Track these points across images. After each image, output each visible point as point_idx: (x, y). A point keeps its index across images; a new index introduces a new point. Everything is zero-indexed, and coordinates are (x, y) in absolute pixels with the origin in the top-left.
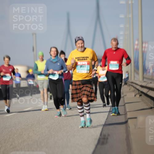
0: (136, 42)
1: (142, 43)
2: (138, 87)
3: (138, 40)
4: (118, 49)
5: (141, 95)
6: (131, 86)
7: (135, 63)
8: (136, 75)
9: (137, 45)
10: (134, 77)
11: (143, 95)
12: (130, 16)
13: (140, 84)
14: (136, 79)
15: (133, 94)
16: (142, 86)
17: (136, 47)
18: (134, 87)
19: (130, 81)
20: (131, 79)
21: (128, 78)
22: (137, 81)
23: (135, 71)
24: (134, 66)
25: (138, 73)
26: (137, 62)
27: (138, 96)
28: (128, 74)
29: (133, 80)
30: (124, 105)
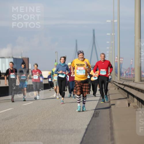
0: (116, 58)
1: (120, 58)
2: (117, 84)
3: (117, 56)
4: (105, 60)
5: (118, 89)
6: (113, 84)
7: (115, 70)
8: (116, 77)
9: (117, 59)
10: (115, 78)
11: (120, 89)
12: (113, 42)
13: (118, 82)
14: (116, 79)
15: (114, 88)
16: (119, 84)
17: (116, 60)
18: (114, 84)
19: (113, 80)
20: (113, 79)
21: (111, 78)
22: (116, 80)
23: (115, 74)
24: (115, 72)
25: (117, 76)
26: (116, 69)
27: (117, 89)
28: (111, 76)
29: (114, 80)
30: (109, 95)
